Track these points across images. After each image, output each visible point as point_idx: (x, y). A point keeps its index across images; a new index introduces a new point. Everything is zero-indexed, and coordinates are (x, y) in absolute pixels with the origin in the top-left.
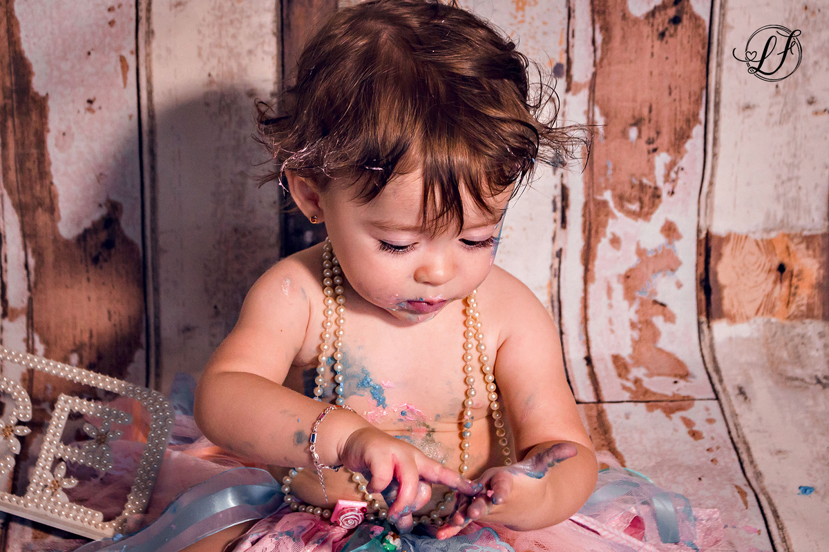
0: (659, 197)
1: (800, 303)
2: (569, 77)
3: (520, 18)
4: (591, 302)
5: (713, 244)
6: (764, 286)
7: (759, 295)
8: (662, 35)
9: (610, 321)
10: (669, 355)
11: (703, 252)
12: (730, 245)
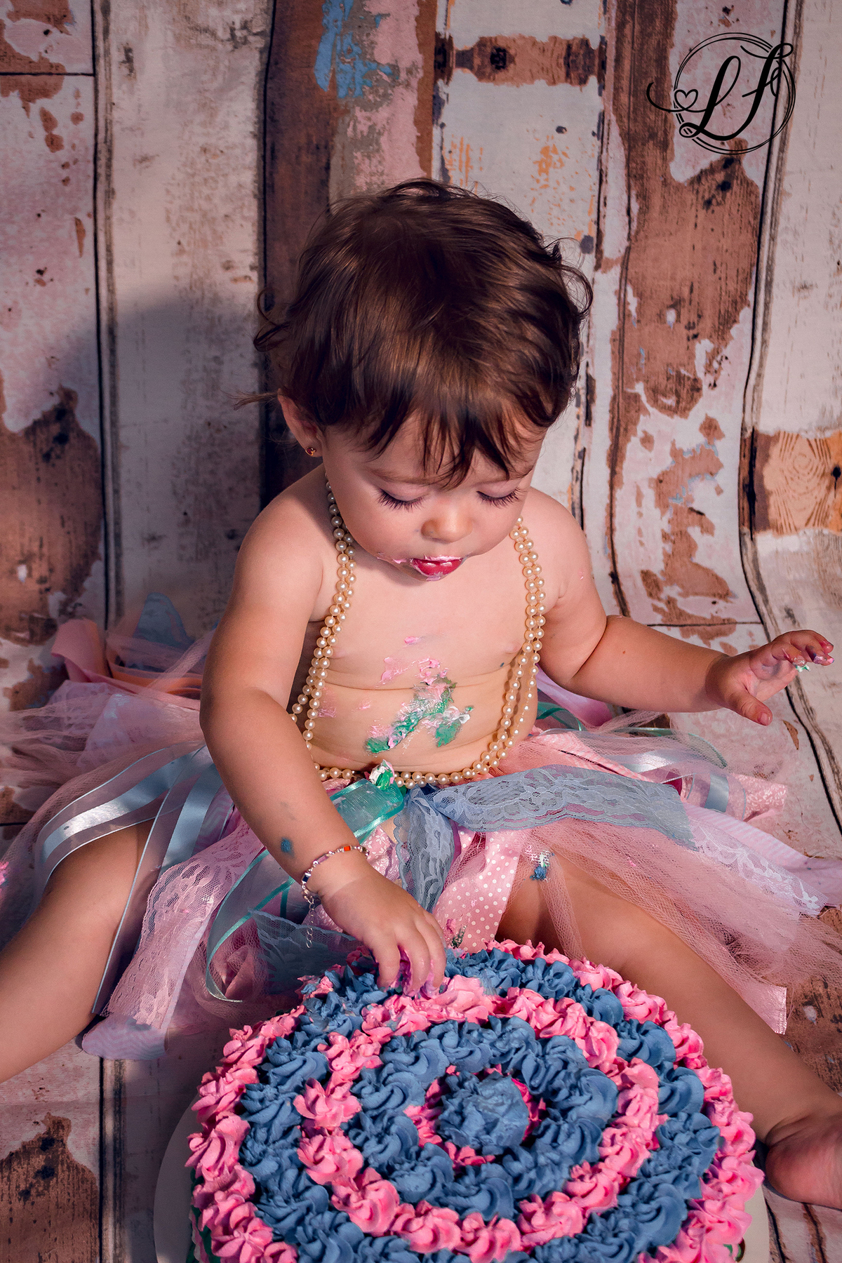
0: (699, 390)
2: (599, 252)
3: (543, 182)
4: (618, 510)
5: (760, 444)
6: (816, 493)
7: (810, 503)
8: (708, 203)
9: (640, 532)
10: (707, 571)
11: (747, 453)
12: (779, 445)
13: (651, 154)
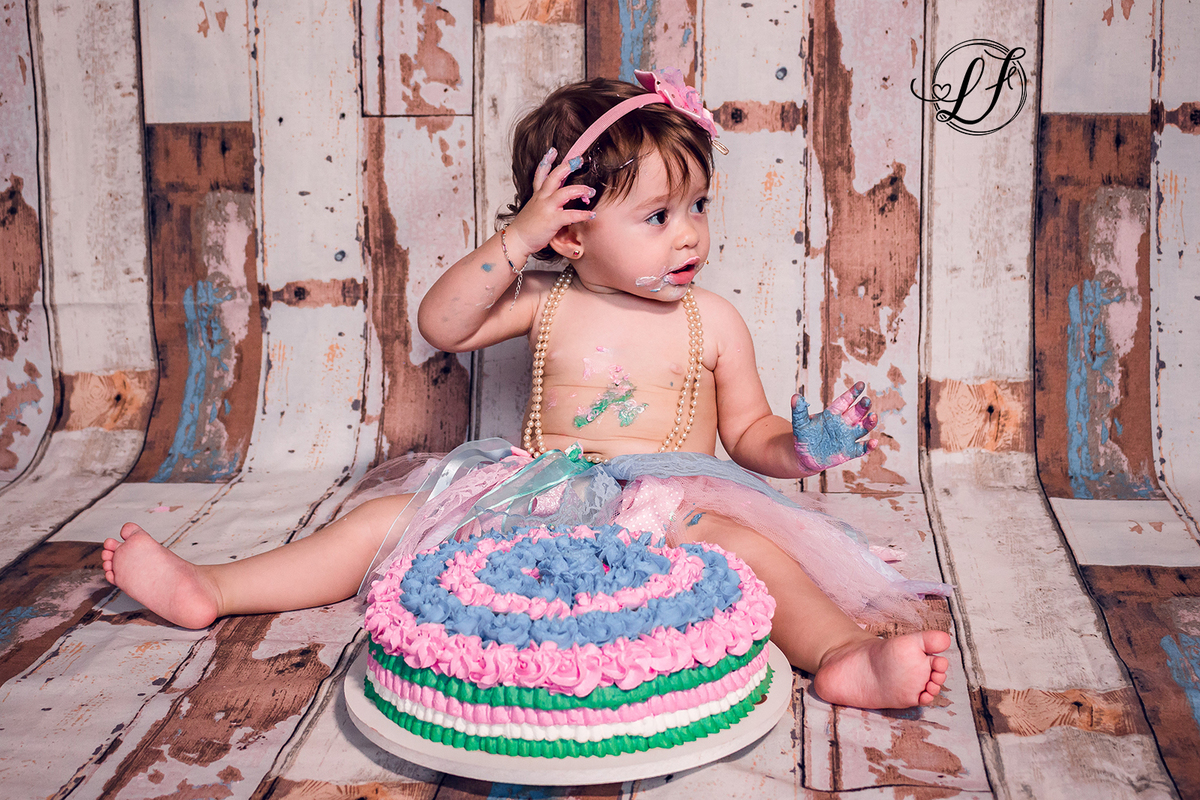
0: (884, 343)
1: (1006, 438)
2: (808, 243)
3: (768, 196)
5: (932, 388)
6: (975, 424)
7: (971, 431)
8: (882, 210)
10: (892, 473)
11: (923, 394)
12: (947, 389)
13: (840, 175)
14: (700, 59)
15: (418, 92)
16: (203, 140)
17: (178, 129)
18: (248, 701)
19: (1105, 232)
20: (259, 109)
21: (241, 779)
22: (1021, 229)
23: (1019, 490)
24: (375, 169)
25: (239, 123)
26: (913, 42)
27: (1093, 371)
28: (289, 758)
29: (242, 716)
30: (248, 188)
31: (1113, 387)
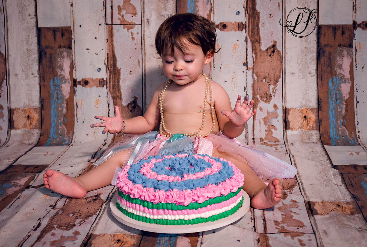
0: (271, 97)
1: (310, 126)
2: (247, 66)
3: (235, 52)
4: (255, 125)
5: (287, 111)
6: (300, 121)
7: (299, 124)
8: (270, 55)
9: (260, 130)
10: (275, 138)
11: (284, 113)
12: (291, 111)
13: (257, 45)
14: (212, 9)
15: (123, 17)
16: (56, 33)
17: (48, 29)
18: (80, 210)
19: (339, 62)
20: (73, 23)
21: (80, 234)
22: (313, 61)
23: (314, 143)
24: (111, 41)
25: (67, 27)
26: (279, 3)
27: (337, 104)
28: (94, 228)
29: (78, 215)
30: (70, 47)
31: (343, 109)
